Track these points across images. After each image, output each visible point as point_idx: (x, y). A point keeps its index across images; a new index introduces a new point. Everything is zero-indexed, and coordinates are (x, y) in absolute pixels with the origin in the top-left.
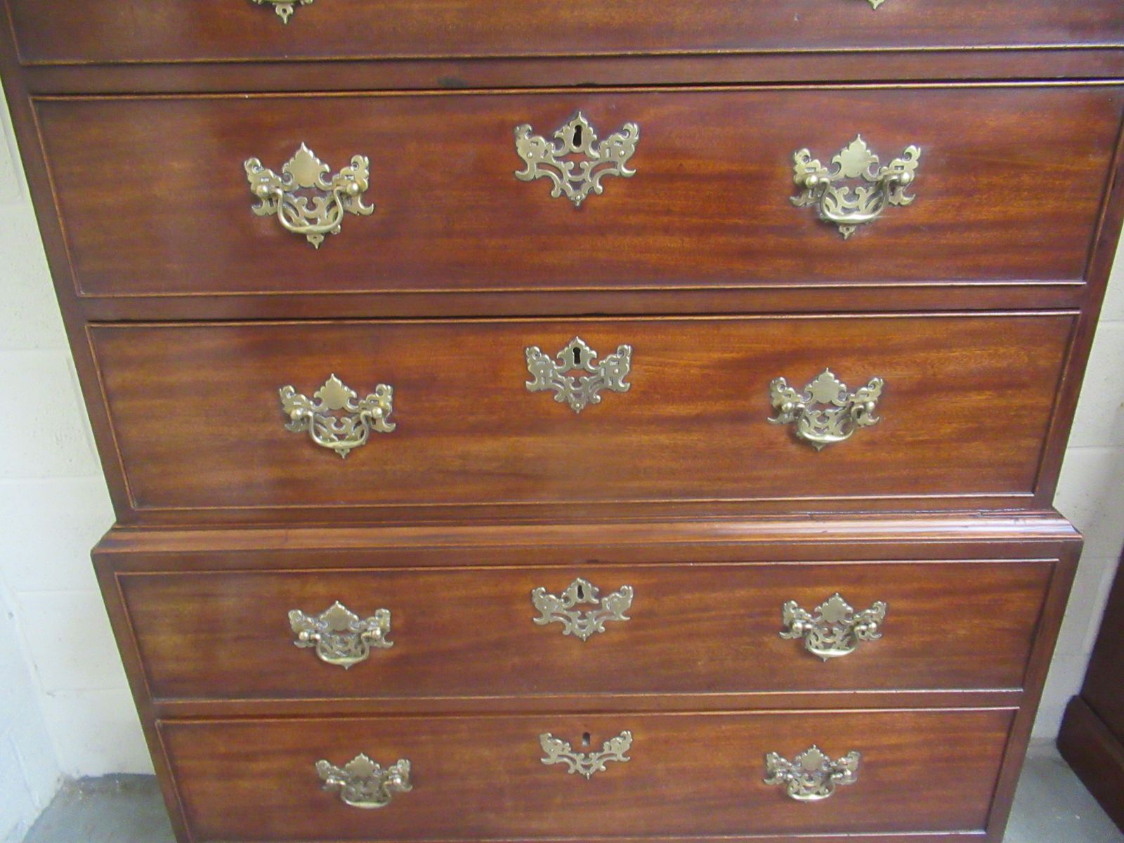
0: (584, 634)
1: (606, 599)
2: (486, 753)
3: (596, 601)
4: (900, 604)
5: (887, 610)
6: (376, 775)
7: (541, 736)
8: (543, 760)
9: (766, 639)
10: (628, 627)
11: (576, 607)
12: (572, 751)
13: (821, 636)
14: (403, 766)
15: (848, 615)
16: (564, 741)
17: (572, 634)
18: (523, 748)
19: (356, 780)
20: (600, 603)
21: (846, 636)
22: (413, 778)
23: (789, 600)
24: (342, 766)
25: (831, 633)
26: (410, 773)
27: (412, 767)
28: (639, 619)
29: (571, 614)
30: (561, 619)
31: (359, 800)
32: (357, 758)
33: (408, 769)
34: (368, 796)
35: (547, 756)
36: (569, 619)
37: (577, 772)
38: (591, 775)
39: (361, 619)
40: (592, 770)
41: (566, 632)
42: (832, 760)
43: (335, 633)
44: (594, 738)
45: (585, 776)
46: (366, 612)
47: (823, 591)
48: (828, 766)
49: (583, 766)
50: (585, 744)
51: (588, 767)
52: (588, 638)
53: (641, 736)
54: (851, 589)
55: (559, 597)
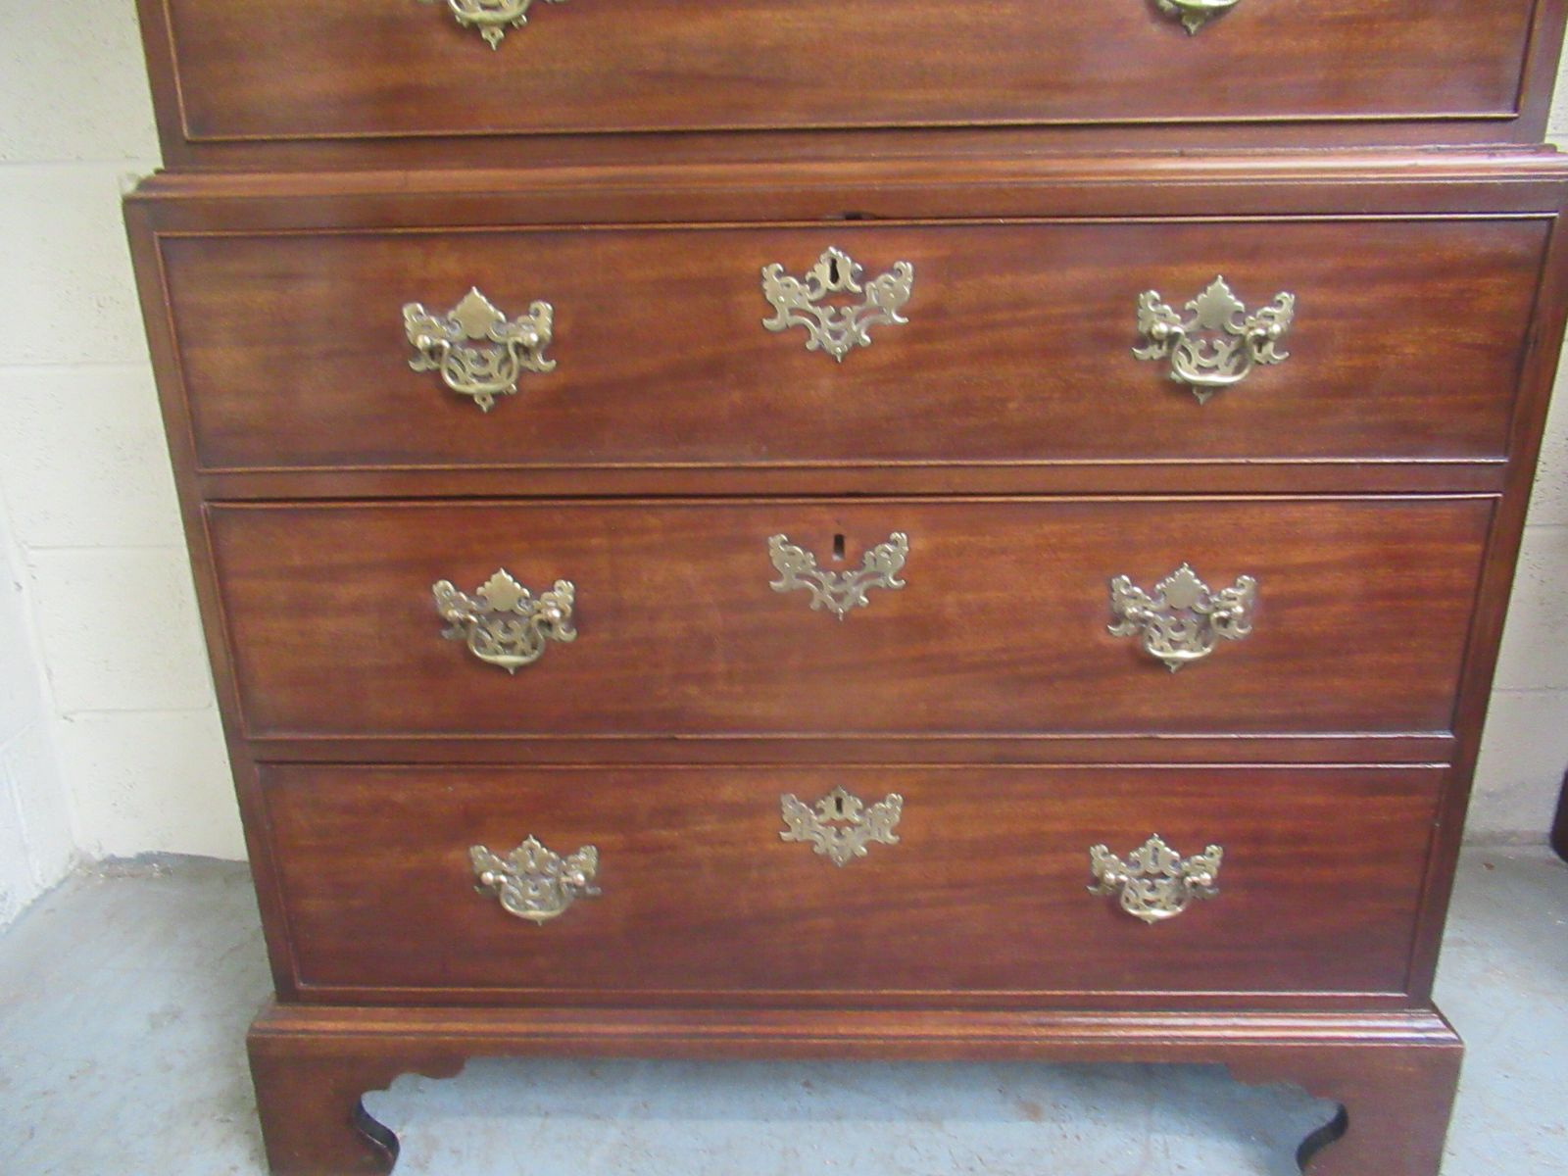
0: (838, 348)
1: (873, 285)
2: (688, 570)
3: (857, 288)
4: (1318, 297)
5: (1296, 307)
6: (520, 609)
7: (771, 540)
8: (772, 584)
9: (1113, 361)
10: (908, 336)
11: (829, 298)
12: (817, 568)
13: (1195, 355)
14: (564, 591)
15: (1239, 317)
16: (805, 549)
17: (821, 350)
18: (741, 561)
19: (494, 615)
20: (864, 292)
21: (1233, 354)
22: (578, 618)
23: (1146, 289)
24: (472, 594)
25: (1210, 351)
26: (575, 605)
27: (576, 594)
28: (927, 319)
29: (818, 311)
30: (807, 321)
31: (497, 653)
32: (494, 577)
33: (571, 598)
34: (509, 647)
35: (778, 576)
36: (817, 321)
37: (824, 606)
38: (845, 614)
39: (510, 318)
40: (848, 603)
41: (811, 345)
42: (1212, 593)
43: (471, 342)
44: (850, 545)
45: (837, 614)
46: (514, 304)
47: (1198, 271)
48: (1206, 601)
49: (834, 595)
50: (836, 558)
51: (838, 597)
52: (844, 356)
53: (920, 544)
54: (1242, 270)
55: (802, 281)
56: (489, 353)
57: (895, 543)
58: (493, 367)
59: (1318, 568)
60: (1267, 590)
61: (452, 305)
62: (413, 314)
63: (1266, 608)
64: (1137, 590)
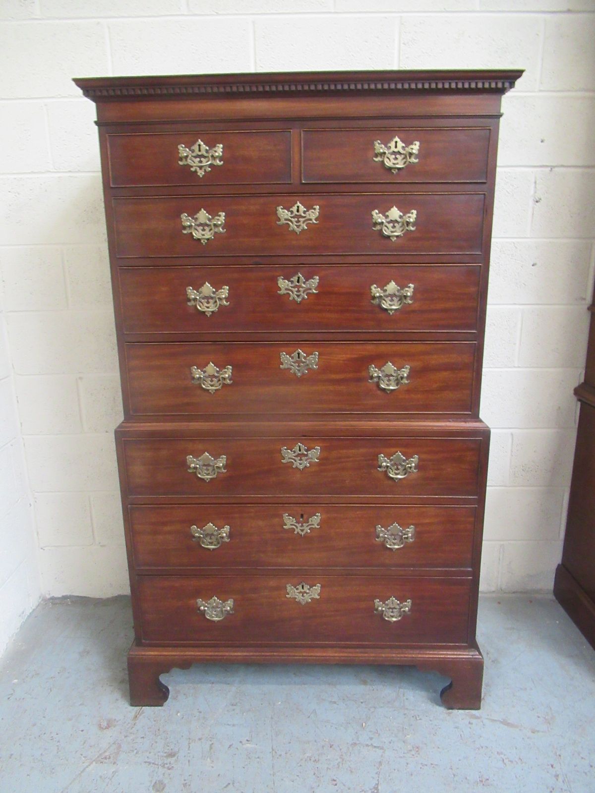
0: (301, 467)
1: (310, 452)
2: (261, 523)
3: (306, 453)
4: (424, 456)
5: (419, 459)
6: (215, 533)
7: (284, 515)
8: (284, 527)
9: (372, 471)
10: (319, 464)
11: (298, 455)
12: (296, 522)
13: (394, 470)
14: (227, 528)
15: (404, 461)
16: (293, 518)
17: (297, 467)
18: (276, 520)
19: (207, 535)
20: (307, 454)
21: (403, 470)
22: (230, 535)
23: (380, 454)
24: (201, 529)
25: (397, 469)
26: (230, 532)
27: (230, 529)
28: (323, 460)
29: (296, 458)
30: (293, 460)
31: (208, 545)
32: (208, 525)
33: (229, 530)
34: (211, 543)
35: (286, 525)
36: (295, 461)
37: (298, 533)
38: (304, 535)
39: (215, 459)
40: (305, 532)
41: (294, 467)
42: (403, 530)
43: (204, 465)
44: (305, 516)
45: (301, 535)
46: (216, 456)
47: (393, 450)
48: (401, 532)
49: (300, 530)
50: (301, 520)
51: (302, 530)
52: (302, 469)
53: (324, 516)
54: (404, 450)
55: (292, 451)
56: (209, 468)
57: (317, 516)
58: (210, 471)
59: (430, 524)
60: (418, 529)
61: (200, 456)
62: (190, 457)
63: (418, 534)
64: (383, 529)
